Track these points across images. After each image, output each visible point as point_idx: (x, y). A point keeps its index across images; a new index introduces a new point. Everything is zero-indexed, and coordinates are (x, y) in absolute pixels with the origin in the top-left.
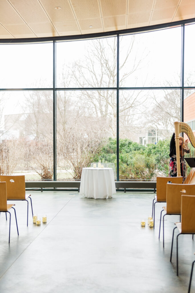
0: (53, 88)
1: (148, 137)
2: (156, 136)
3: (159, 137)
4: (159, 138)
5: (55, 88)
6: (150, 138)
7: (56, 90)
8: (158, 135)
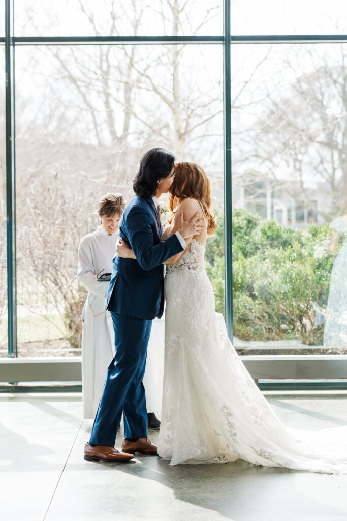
0: (4, 35)
2: (269, 201)
3: (276, 201)
4: (277, 205)
5: (12, 35)
7: (14, 45)
8: (273, 196)
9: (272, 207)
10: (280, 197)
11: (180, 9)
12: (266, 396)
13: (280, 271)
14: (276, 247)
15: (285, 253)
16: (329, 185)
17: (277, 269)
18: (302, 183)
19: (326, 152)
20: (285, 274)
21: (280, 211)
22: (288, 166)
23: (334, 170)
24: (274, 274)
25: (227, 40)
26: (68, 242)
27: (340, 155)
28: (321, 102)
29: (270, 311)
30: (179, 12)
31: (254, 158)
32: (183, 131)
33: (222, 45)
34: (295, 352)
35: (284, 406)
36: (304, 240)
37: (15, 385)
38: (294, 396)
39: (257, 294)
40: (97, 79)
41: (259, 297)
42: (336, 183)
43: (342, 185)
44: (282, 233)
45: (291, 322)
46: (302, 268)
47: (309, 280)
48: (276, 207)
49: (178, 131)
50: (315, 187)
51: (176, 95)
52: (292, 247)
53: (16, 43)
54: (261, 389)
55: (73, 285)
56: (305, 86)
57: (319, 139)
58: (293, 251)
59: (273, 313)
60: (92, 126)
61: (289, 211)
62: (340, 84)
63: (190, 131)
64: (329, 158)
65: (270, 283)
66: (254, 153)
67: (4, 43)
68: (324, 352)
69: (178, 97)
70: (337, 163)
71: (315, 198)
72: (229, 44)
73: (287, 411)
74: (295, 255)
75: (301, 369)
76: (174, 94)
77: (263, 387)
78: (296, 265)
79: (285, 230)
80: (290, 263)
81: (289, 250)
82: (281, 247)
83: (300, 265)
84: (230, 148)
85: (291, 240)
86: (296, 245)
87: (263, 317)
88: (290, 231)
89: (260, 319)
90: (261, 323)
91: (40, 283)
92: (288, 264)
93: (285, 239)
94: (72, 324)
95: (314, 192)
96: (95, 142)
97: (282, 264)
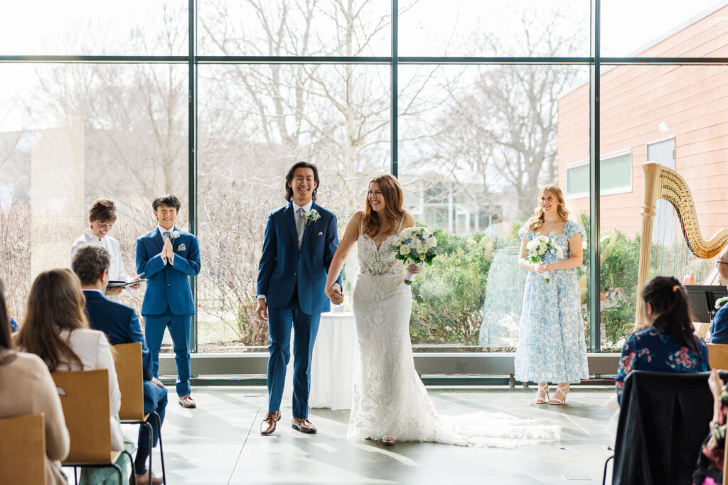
0: (187, 55)
1: (425, 207)
2: (450, 205)
3: (458, 206)
4: (459, 209)
5: (195, 55)
6: (429, 209)
7: (197, 64)
8: (455, 200)
9: (454, 212)
10: (463, 201)
11: (354, 16)
12: (428, 390)
13: (444, 276)
14: (442, 253)
15: (450, 259)
16: (515, 189)
17: (442, 273)
18: (486, 187)
19: (512, 154)
20: (448, 278)
21: (462, 216)
22: (472, 170)
23: (521, 173)
24: (439, 278)
25: (394, 61)
26: (243, 246)
27: (527, 158)
28: (507, 100)
29: (434, 313)
30: (353, 19)
31: (434, 160)
32: (356, 138)
33: (390, 66)
34: (455, 350)
35: (444, 397)
36: (468, 246)
37: (195, 378)
38: (453, 390)
39: (422, 297)
40: (270, 84)
41: (424, 299)
42: (523, 188)
43: (529, 189)
44: (448, 240)
45: (454, 324)
46: (465, 273)
47: (471, 284)
48: (458, 213)
49: (351, 137)
50: (500, 191)
51: (350, 102)
52: (456, 253)
53: (199, 62)
54: (425, 384)
55: (248, 287)
56: (489, 83)
57: (504, 140)
58: (457, 257)
59: (437, 316)
60: (260, 125)
61: (472, 216)
62: (527, 82)
63: (363, 138)
64: (515, 160)
65: (435, 287)
66: (435, 153)
67: (188, 62)
68: (481, 350)
69: (352, 103)
70: (523, 167)
71: (500, 203)
72: (397, 64)
73: (444, 401)
74: (459, 260)
75: (461, 365)
76: (347, 101)
77: (427, 382)
78: (459, 270)
79: (451, 237)
80: (454, 268)
81: (453, 256)
82: (446, 254)
83: (463, 270)
84: (397, 161)
85: (456, 247)
86: (460, 251)
87: (428, 319)
88: (456, 238)
89: (425, 321)
90: (425, 324)
91: (216, 286)
92: (452, 269)
93: (450, 245)
94: (246, 325)
95: (498, 197)
96: (264, 140)
97: (446, 268)
